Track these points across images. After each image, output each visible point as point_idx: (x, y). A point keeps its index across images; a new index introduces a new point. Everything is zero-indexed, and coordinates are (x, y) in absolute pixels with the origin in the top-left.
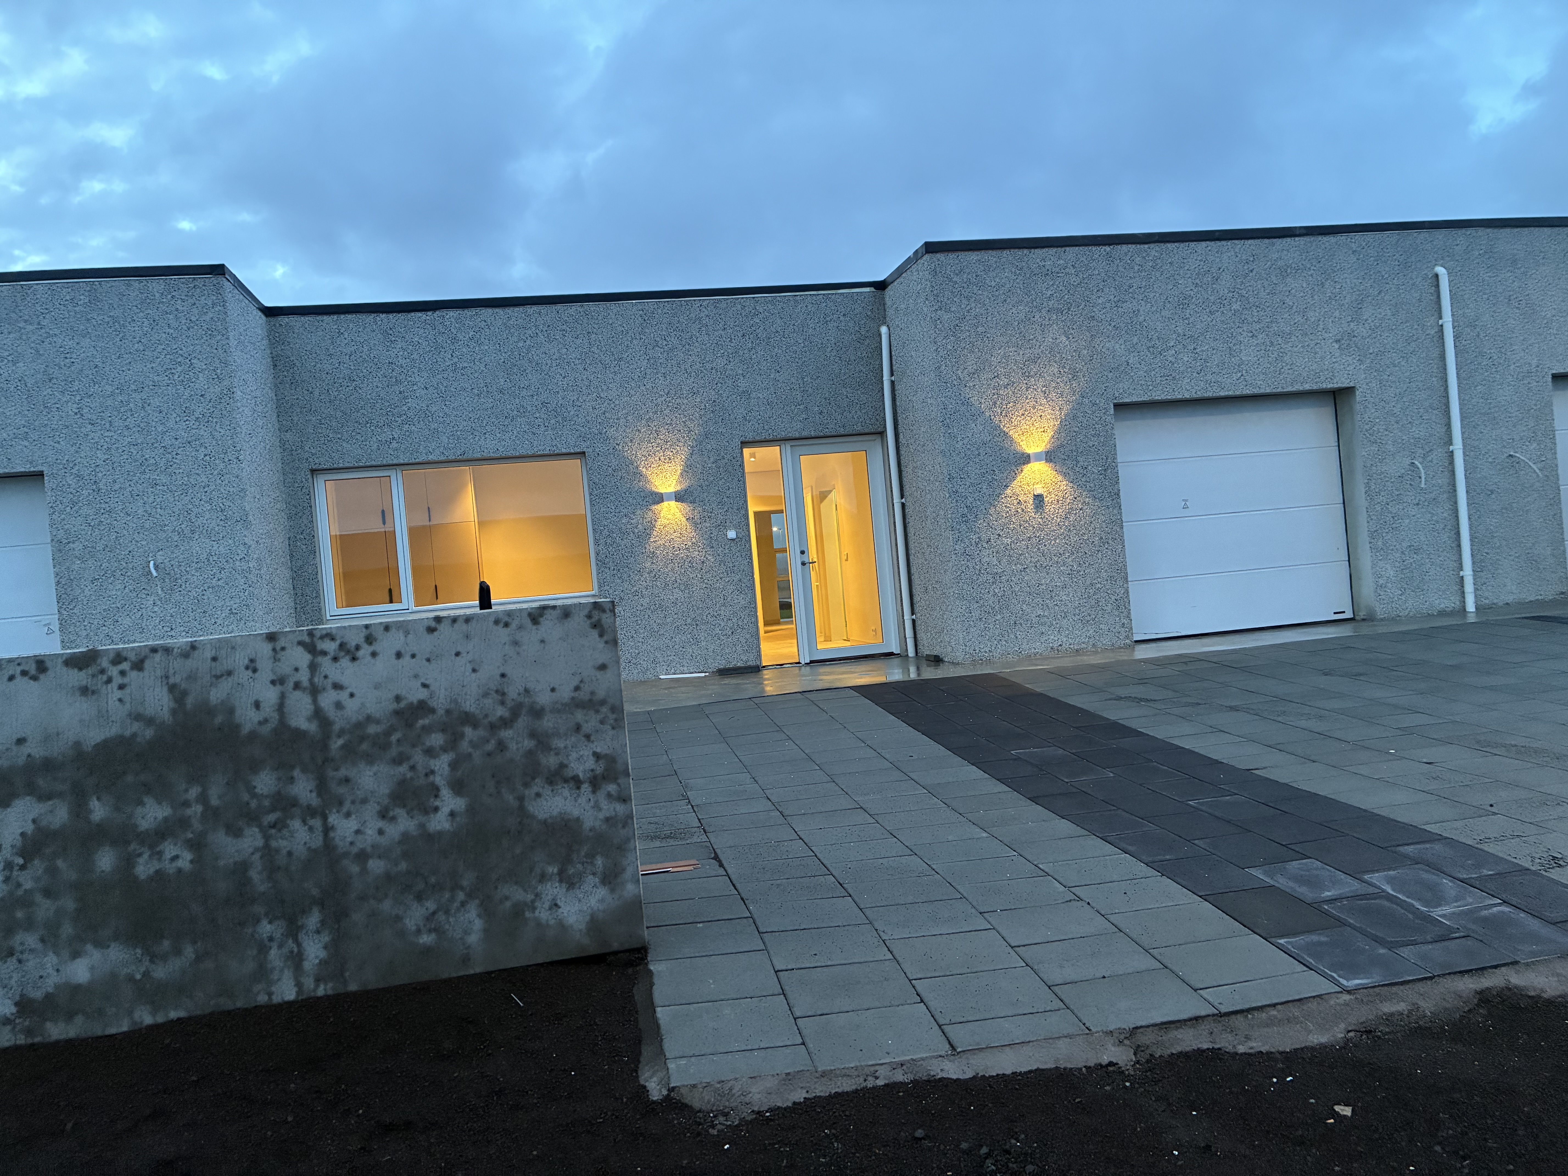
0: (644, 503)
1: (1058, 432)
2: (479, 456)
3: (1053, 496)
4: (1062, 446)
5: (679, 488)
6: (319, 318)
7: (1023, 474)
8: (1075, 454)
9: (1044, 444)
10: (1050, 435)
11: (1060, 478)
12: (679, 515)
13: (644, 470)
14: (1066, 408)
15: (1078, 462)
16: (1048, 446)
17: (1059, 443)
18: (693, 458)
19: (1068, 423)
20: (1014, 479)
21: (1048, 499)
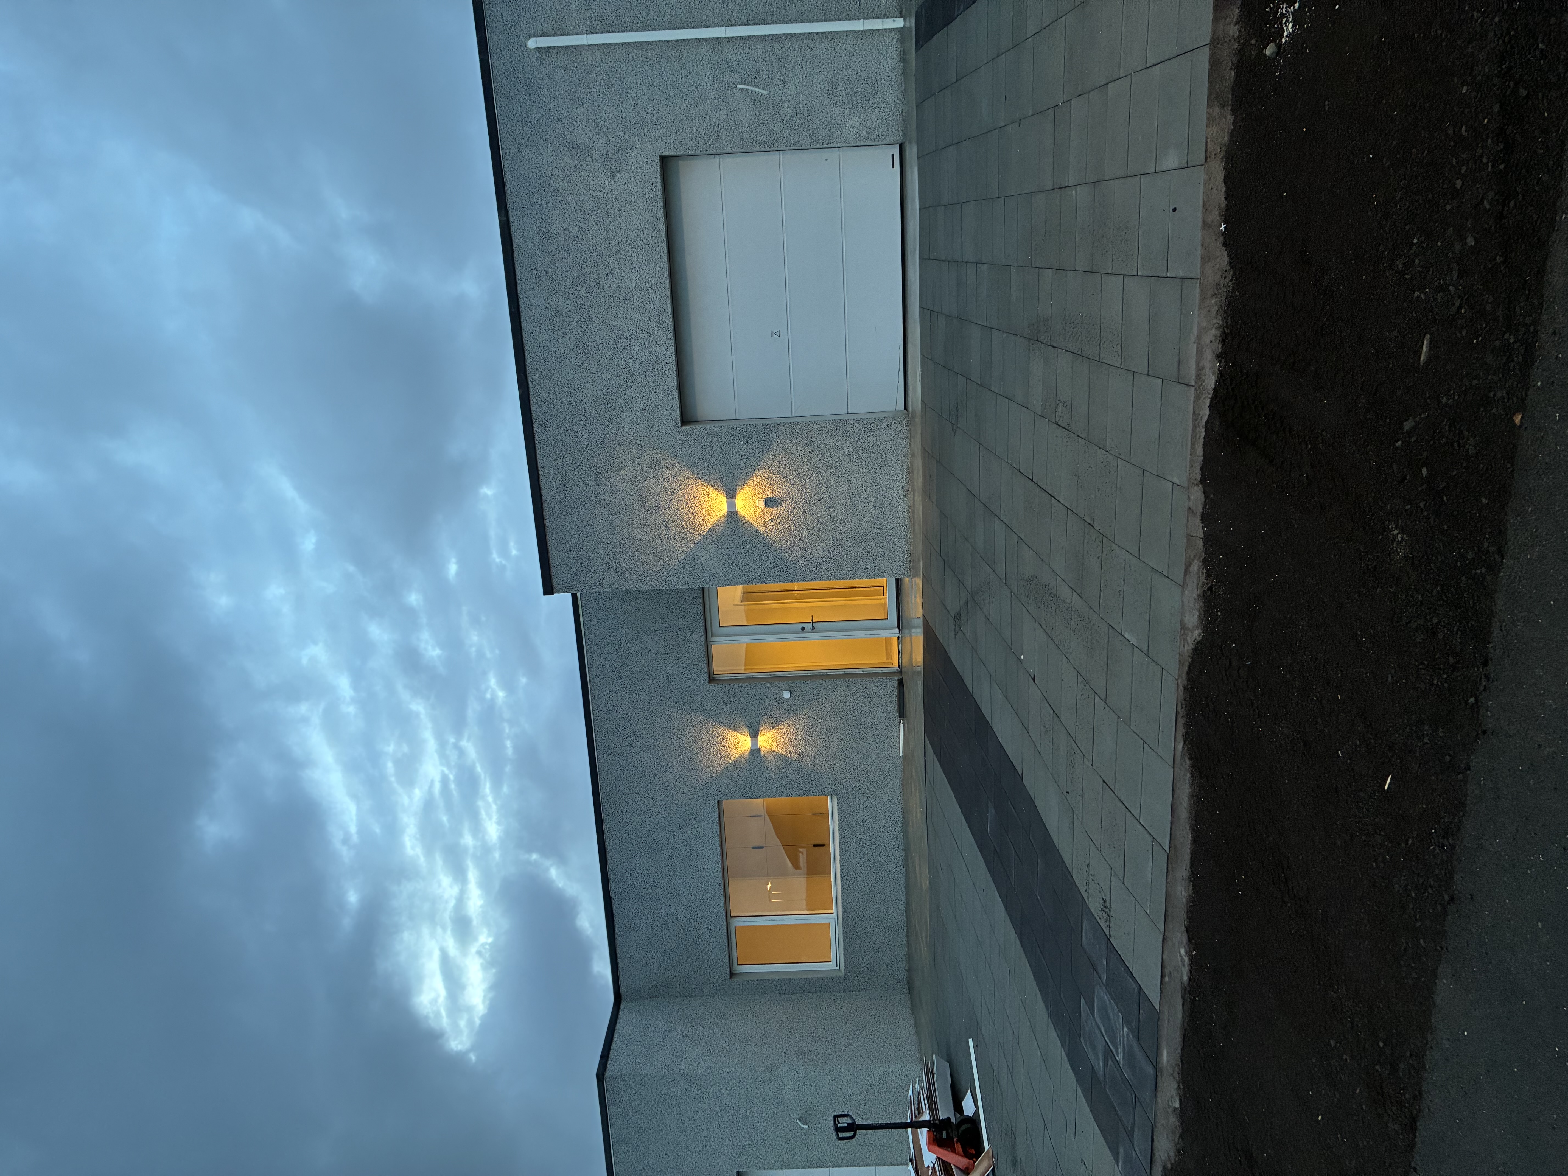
0: (759, 760)
1: (708, 482)
2: (720, 874)
3: (766, 489)
4: (721, 479)
5: (747, 733)
6: (620, 969)
7: (746, 516)
8: (728, 466)
9: (719, 495)
10: (711, 489)
11: (750, 482)
12: (769, 734)
13: (732, 758)
14: (687, 473)
15: (736, 464)
16: (721, 491)
17: (718, 481)
18: (722, 721)
19: (701, 472)
20: (750, 524)
21: (769, 494)
